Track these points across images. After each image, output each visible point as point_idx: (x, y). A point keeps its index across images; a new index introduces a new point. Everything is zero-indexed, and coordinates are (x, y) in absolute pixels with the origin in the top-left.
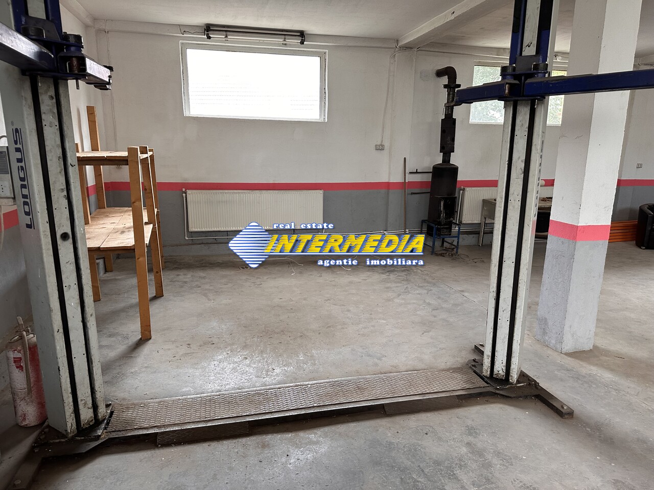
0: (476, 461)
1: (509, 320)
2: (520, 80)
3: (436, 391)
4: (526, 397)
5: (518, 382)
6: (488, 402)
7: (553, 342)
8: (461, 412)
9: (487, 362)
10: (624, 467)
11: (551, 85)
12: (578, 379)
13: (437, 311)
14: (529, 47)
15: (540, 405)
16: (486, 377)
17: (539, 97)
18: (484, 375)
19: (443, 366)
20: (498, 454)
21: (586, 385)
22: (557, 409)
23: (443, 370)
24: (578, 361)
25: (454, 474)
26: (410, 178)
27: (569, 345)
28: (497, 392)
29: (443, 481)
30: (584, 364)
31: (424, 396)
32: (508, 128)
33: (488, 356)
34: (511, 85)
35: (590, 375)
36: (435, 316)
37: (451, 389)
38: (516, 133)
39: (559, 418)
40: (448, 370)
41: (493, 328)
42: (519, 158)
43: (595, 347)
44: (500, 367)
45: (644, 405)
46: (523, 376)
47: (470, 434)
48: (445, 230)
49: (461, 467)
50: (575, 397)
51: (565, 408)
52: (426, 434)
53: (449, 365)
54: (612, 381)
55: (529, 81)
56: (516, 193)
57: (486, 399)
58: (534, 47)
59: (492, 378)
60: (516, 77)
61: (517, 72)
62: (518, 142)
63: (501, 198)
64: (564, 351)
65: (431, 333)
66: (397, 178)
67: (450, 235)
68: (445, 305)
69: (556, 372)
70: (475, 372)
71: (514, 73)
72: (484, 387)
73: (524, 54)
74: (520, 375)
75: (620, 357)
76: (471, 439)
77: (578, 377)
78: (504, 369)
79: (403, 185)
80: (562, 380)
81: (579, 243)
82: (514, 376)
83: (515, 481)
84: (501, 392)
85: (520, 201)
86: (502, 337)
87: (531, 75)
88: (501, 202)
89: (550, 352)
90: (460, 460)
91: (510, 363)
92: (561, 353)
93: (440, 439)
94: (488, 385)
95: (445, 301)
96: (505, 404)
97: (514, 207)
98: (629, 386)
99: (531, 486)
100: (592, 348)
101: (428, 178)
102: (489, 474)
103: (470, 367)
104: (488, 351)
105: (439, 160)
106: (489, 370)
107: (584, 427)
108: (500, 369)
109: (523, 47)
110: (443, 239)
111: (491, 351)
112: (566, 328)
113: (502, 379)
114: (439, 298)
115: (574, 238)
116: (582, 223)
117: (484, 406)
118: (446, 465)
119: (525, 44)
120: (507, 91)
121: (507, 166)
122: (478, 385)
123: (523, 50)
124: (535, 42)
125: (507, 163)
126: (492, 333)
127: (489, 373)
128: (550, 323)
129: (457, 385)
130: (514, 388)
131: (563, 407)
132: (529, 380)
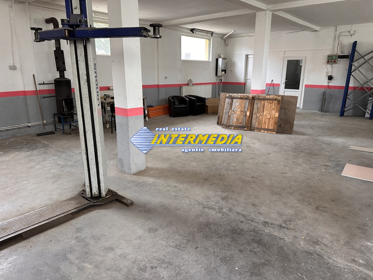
0: (80, 245)
1: (95, 163)
2: (73, 28)
3: (57, 214)
4: (111, 202)
5: (106, 195)
6: (90, 211)
7: (127, 170)
8: (73, 222)
9: (88, 190)
10: (154, 220)
11: (89, 32)
12: (138, 185)
13: (65, 167)
14: (76, 9)
15: (118, 204)
16: (89, 198)
17: (85, 39)
18: (87, 197)
19: (65, 199)
20: (93, 237)
21: (141, 187)
22: (126, 203)
23: (64, 201)
24: (139, 176)
25: (66, 257)
26: (39, 88)
27: (134, 170)
28: (95, 204)
29: (59, 264)
30: (141, 177)
31: (50, 220)
32: (73, 56)
33: (88, 186)
34: (69, 31)
35: (143, 182)
36: (62, 171)
37: (68, 210)
38: (79, 59)
39: (127, 207)
40: (67, 200)
41: (87, 170)
42: (83, 73)
43: (147, 168)
44: (95, 190)
45: (165, 189)
46: (110, 192)
47: (78, 232)
48: (70, 119)
49: (71, 252)
50: (135, 194)
51: (129, 201)
52: (51, 241)
53: (69, 197)
54: (153, 182)
55: (78, 29)
56: (85, 93)
57: (89, 210)
58: (79, 9)
59: (92, 197)
60: (71, 26)
61: (70, 23)
62: (81, 64)
63: (78, 96)
64: (132, 173)
65: (58, 182)
66: (31, 88)
67: (74, 121)
68: (69, 163)
69: (128, 185)
70: (83, 197)
71: (69, 24)
72: (87, 204)
73: (74, 13)
74: (108, 191)
75: (157, 169)
76: (78, 234)
77: (138, 184)
78: (98, 190)
79: (36, 92)
80: (130, 188)
81: (130, 118)
82: (104, 193)
83: (101, 248)
84: (97, 204)
85: (88, 97)
86: (93, 174)
87: (78, 26)
88: (78, 99)
89: (126, 175)
90: (71, 248)
91: (100, 186)
92: (131, 174)
93: (59, 241)
94: (89, 202)
95: (70, 161)
96: (99, 209)
97: (86, 101)
98: (160, 182)
99: (109, 247)
100: (145, 168)
101: (52, 87)
102: (87, 250)
103: (80, 195)
104: (87, 184)
105: (57, 75)
106: (90, 194)
107: (138, 208)
108: (95, 191)
109: (73, 9)
110: (70, 124)
111: (89, 183)
112: (131, 161)
113: (97, 197)
114: (66, 160)
115: (127, 116)
116: (129, 107)
117: (87, 214)
118: (61, 254)
119: (73, 8)
120: (67, 34)
121: (77, 78)
122: (84, 204)
123: (73, 10)
124: (79, 7)
125: (77, 76)
126: (87, 173)
127: (90, 195)
128: (124, 161)
129: (71, 207)
130: (104, 199)
131: (128, 202)
132: (112, 193)
